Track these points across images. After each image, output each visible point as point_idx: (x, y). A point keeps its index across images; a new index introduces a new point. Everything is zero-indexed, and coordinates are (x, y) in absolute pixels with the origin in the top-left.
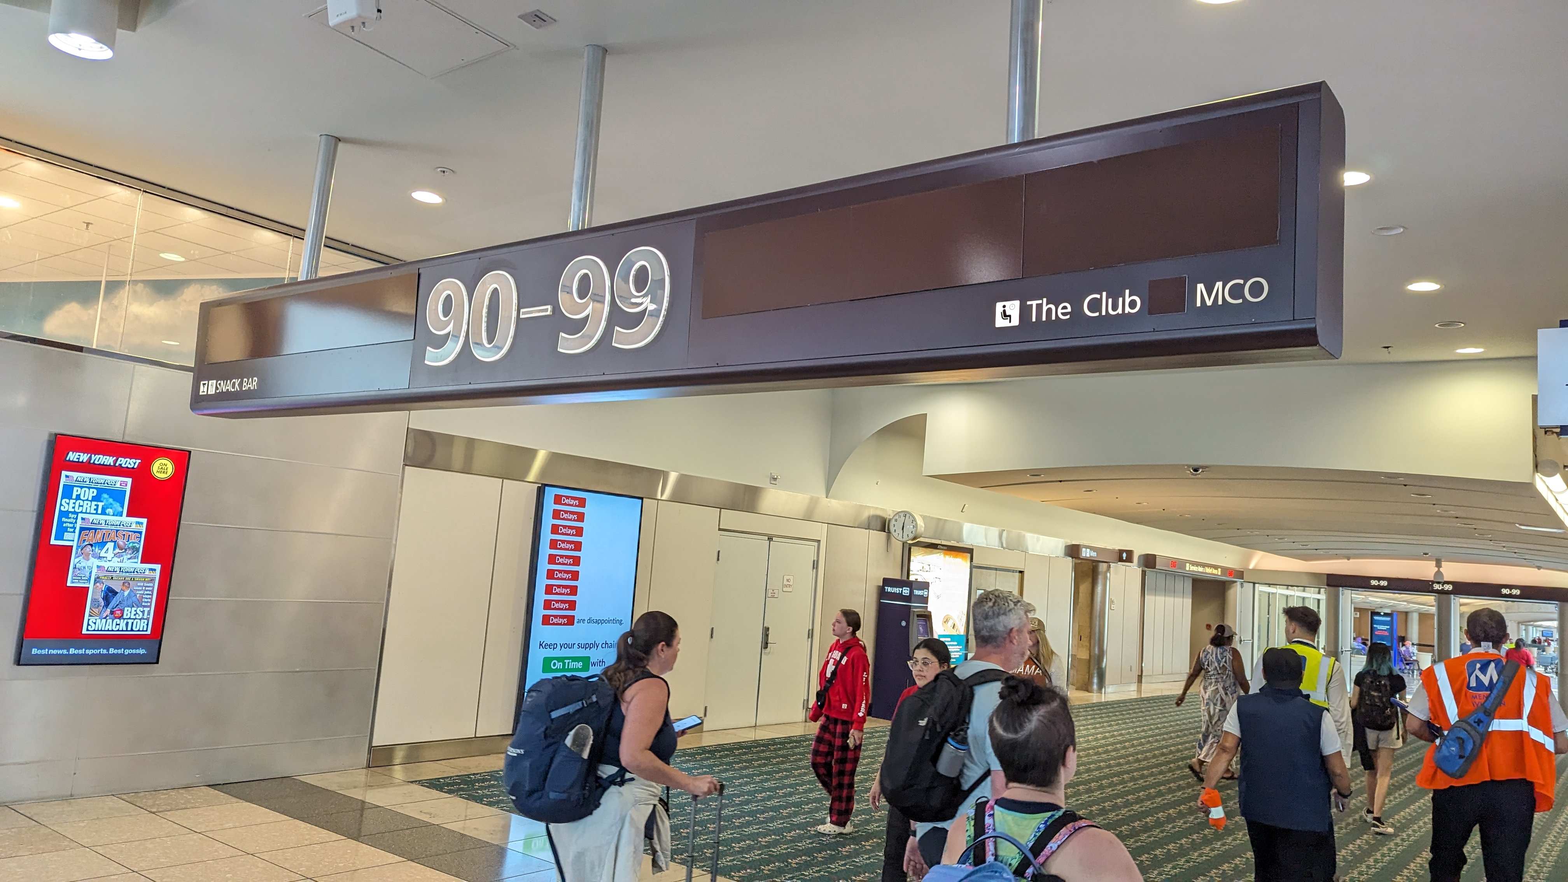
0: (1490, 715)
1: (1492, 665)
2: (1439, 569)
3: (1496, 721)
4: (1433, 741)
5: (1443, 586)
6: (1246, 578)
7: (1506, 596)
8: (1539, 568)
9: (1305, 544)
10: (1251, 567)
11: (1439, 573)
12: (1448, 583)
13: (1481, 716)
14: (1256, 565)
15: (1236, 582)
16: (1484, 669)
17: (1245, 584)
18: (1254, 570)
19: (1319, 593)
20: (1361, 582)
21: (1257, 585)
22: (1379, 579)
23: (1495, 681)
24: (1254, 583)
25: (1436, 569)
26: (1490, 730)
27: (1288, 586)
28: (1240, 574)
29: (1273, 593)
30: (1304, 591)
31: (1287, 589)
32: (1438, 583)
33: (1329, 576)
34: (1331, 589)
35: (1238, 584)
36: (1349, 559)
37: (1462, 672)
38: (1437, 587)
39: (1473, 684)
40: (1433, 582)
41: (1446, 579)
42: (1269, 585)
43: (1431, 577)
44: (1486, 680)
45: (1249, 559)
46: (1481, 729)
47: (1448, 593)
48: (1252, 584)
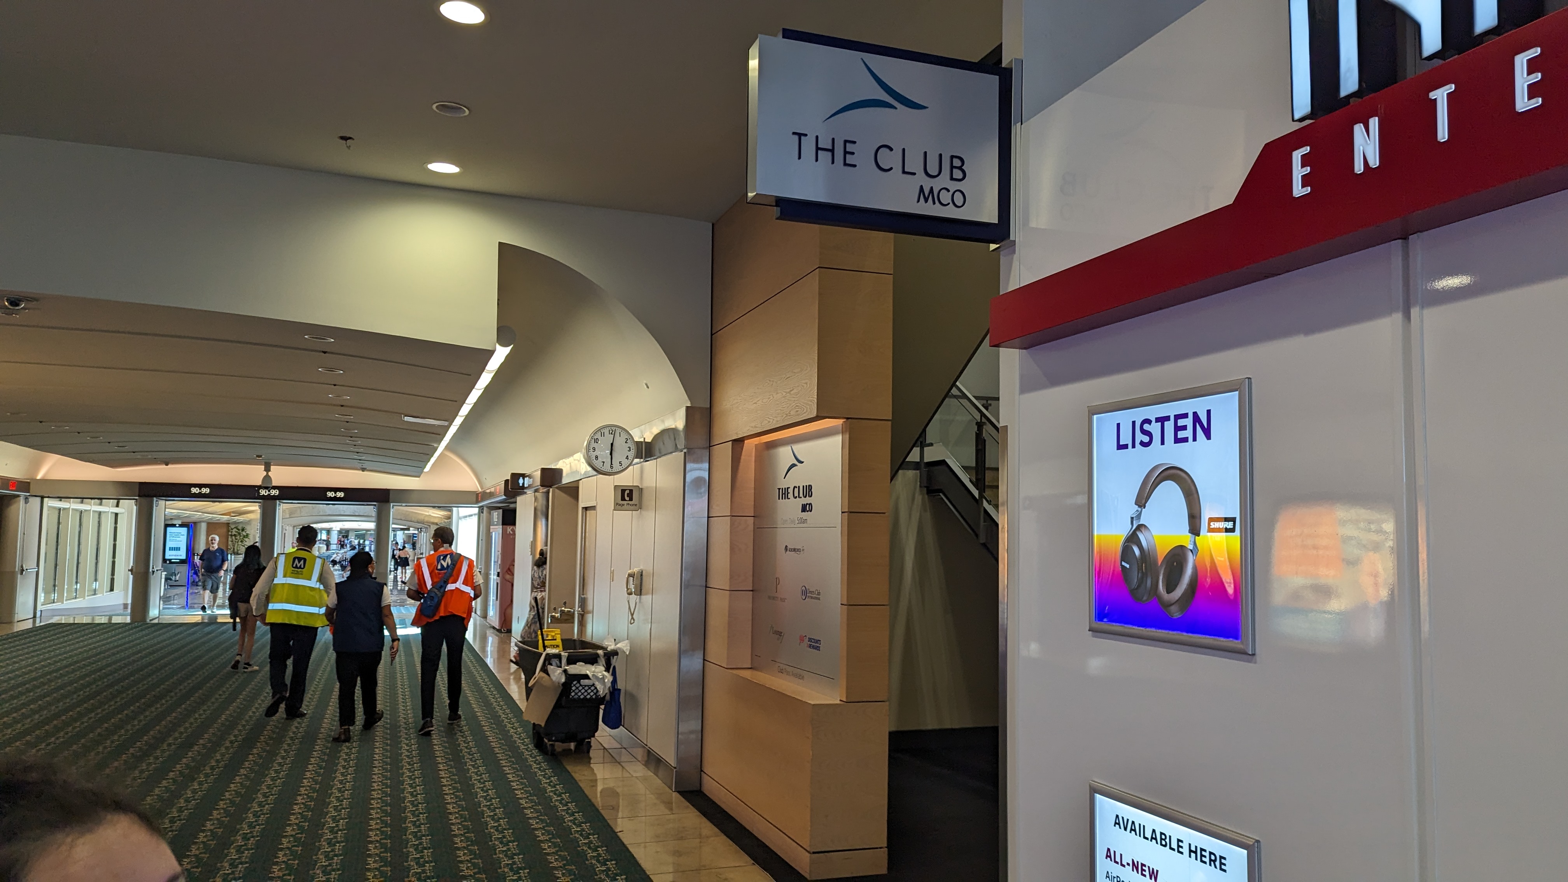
0: (446, 583)
1: (449, 556)
2: (267, 473)
3: (449, 585)
4: (420, 601)
5: (269, 491)
6: (33, 489)
7: (331, 499)
8: (363, 470)
9: (121, 444)
10: (39, 477)
11: (267, 478)
12: (275, 488)
13: (442, 584)
14: (46, 473)
15: (18, 496)
16: (444, 559)
17: (31, 499)
18: (43, 481)
19: (117, 506)
20: (180, 491)
21: (46, 500)
22: (200, 486)
23: (449, 564)
24: (42, 498)
25: (265, 473)
26: (446, 590)
27: (82, 499)
28: (24, 486)
29: (64, 509)
30: (101, 504)
31: (82, 502)
32: (266, 488)
33: (142, 485)
34: (143, 500)
35: (22, 500)
36: (167, 465)
37: (434, 562)
38: (263, 492)
39: (439, 567)
40: (260, 487)
41: (274, 484)
42: (60, 498)
43: (259, 482)
44: (445, 565)
45: (36, 465)
46: (442, 590)
47: (275, 498)
48: (39, 499)
